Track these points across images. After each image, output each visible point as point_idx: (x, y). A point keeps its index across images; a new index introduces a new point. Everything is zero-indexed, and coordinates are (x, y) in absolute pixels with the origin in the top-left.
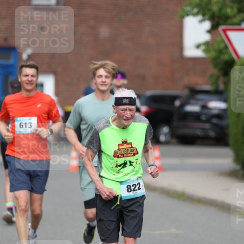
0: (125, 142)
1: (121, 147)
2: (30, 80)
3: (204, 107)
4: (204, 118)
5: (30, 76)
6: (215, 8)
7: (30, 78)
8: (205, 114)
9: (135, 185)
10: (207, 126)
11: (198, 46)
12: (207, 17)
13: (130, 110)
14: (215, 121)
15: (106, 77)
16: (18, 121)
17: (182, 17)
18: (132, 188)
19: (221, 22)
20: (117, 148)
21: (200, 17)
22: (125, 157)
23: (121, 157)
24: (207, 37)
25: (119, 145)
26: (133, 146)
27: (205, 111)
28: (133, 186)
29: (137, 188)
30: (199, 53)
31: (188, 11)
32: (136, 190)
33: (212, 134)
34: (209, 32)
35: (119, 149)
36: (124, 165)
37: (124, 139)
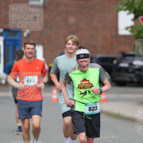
0: (85, 80)
1: (82, 83)
2: (31, 51)
3: (131, 64)
4: (130, 70)
6: (137, 6)
8: (131, 68)
11: (127, 29)
12: (132, 11)
14: (137, 72)
15: (73, 45)
17: (117, 12)
18: (92, 109)
19: (140, 14)
20: (80, 83)
21: (128, 12)
22: (85, 88)
23: (82, 89)
24: (132, 23)
25: (81, 81)
26: (90, 82)
29: (95, 109)
30: (127, 33)
31: (121, 8)
32: (94, 110)
33: (135, 80)
34: (133, 20)
35: (81, 84)
36: (85, 93)
37: (84, 78)
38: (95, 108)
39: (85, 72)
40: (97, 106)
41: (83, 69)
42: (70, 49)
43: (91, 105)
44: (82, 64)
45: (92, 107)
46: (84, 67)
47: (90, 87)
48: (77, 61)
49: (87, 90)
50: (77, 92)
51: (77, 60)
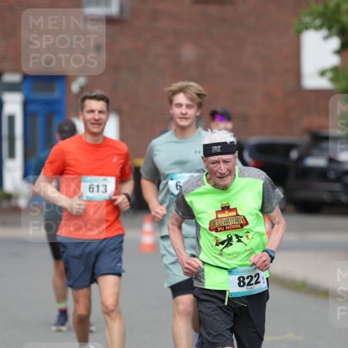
0: (226, 208)
1: (220, 216)
2: (97, 117)
3: (332, 161)
4: (332, 175)
5: (97, 112)
7: (97, 116)
8: (334, 170)
9: (252, 277)
10: (337, 187)
11: (323, 73)
13: (225, 162)
15: (188, 106)
16: (86, 181)
17: (299, 32)
18: (247, 281)
20: (215, 217)
21: (324, 32)
22: (228, 230)
23: (221, 231)
24: (334, 60)
25: (217, 212)
26: (239, 213)
27: (334, 166)
28: (248, 278)
29: (253, 282)
30: (324, 83)
31: (307, 23)
32: (252, 284)
33: (344, 198)
34: (338, 52)
35: (217, 218)
36: (228, 242)
37: (225, 203)
38: (255, 279)
39: (225, 188)
40: (258, 274)
41: (220, 182)
42: (181, 118)
43: (245, 271)
44: (216, 169)
45: (246, 276)
46: (222, 177)
47: (239, 226)
48: (205, 162)
49: (233, 233)
50: (207, 240)
51: (205, 158)
